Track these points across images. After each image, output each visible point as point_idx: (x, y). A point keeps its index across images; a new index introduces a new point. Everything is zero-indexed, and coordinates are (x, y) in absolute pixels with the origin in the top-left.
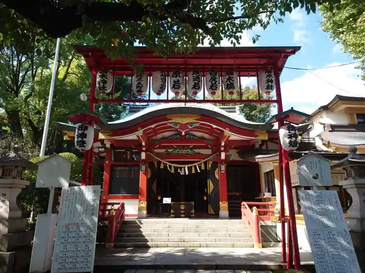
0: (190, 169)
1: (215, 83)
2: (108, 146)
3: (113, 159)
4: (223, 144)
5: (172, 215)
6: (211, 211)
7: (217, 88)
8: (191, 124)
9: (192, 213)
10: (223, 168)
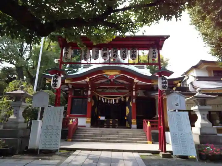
0: (115, 100)
1: (125, 54)
2: (71, 87)
3: (73, 94)
4: (134, 87)
5: (105, 127)
6: (128, 125)
7: (126, 57)
8: (115, 75)
9: (116, 126)
10: (134, 100)
